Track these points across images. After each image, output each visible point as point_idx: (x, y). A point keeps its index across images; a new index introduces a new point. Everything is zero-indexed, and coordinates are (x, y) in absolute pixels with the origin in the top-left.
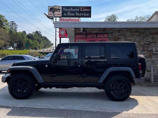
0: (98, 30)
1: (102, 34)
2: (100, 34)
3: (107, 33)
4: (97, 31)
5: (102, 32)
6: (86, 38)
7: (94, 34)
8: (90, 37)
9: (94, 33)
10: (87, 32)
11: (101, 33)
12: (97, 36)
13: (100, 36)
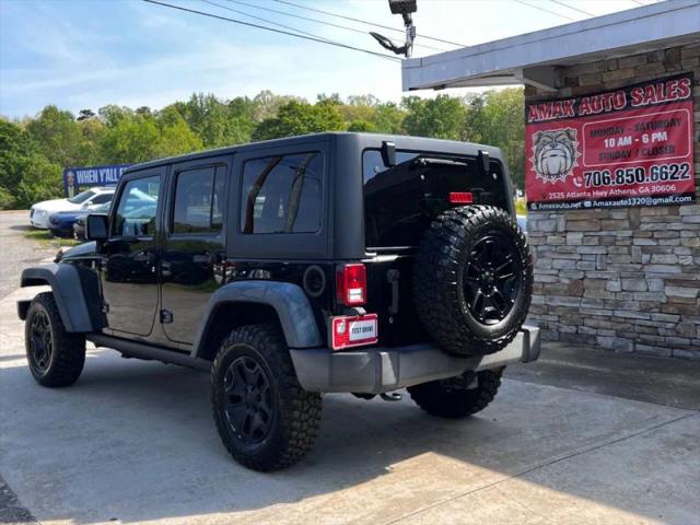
0: (635, 68)
1: (655, 82)
2: (643, 85)
3: (690, 75)
4: (630, 74)
5: (661, 73)
6: (577, 116)
7: (616, 90)
8: (593, 108)
9: (616, 85)
10: (581, 84)
11: (649, 78)
12: (629, 98)
13: (647, 98)
